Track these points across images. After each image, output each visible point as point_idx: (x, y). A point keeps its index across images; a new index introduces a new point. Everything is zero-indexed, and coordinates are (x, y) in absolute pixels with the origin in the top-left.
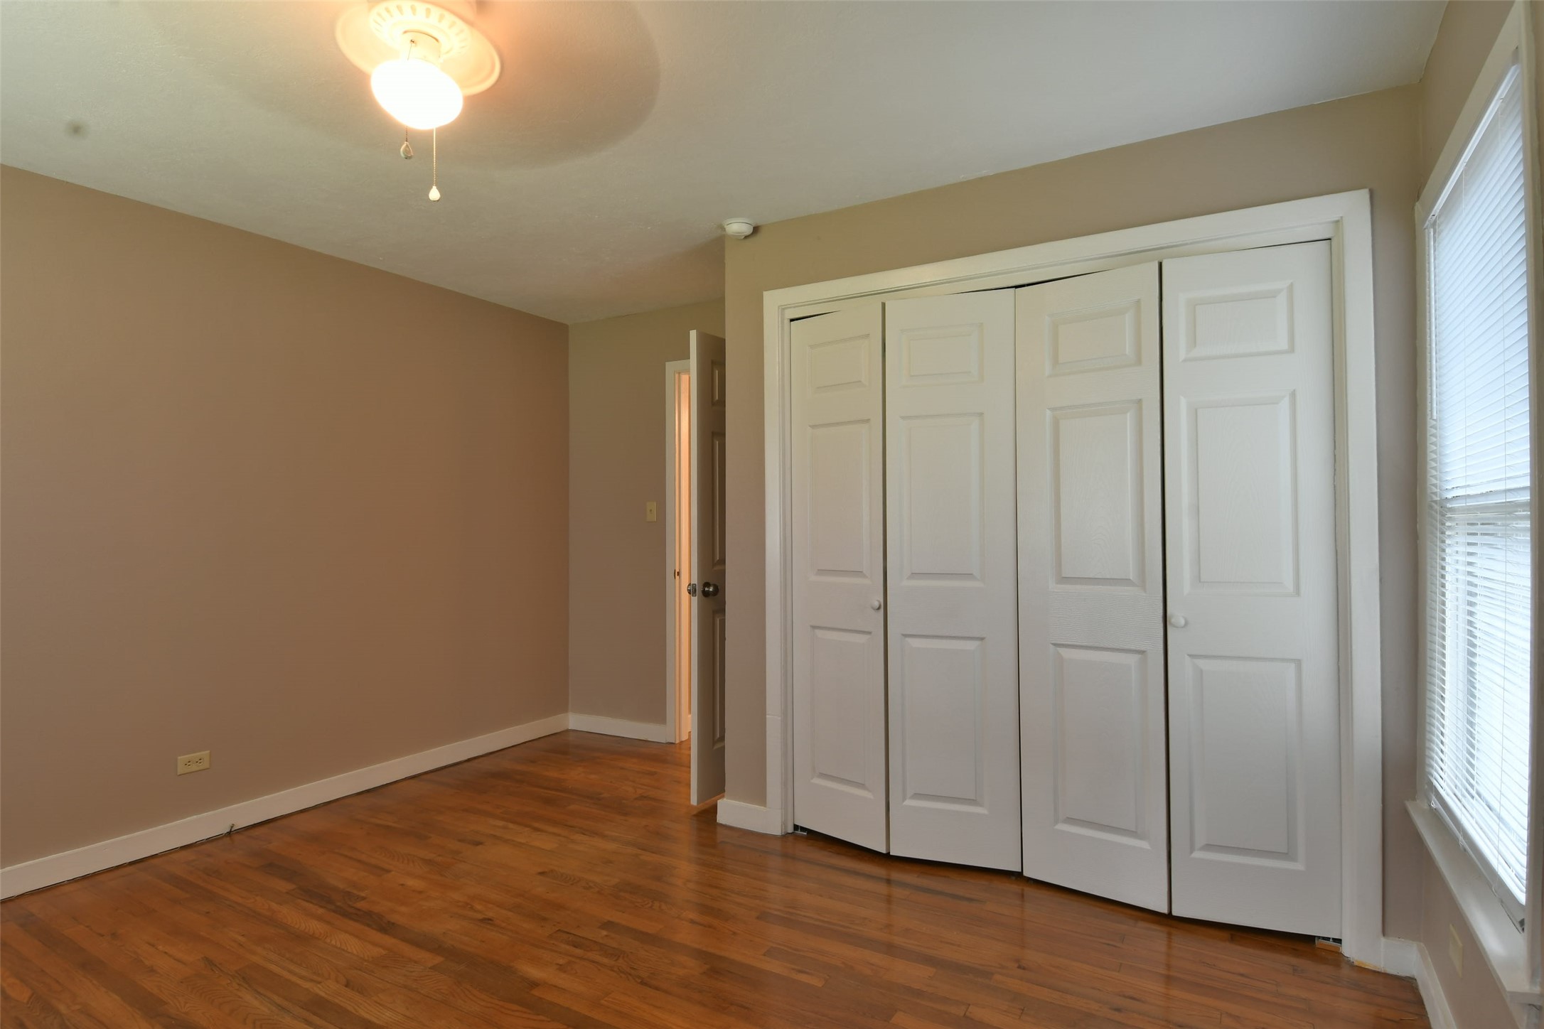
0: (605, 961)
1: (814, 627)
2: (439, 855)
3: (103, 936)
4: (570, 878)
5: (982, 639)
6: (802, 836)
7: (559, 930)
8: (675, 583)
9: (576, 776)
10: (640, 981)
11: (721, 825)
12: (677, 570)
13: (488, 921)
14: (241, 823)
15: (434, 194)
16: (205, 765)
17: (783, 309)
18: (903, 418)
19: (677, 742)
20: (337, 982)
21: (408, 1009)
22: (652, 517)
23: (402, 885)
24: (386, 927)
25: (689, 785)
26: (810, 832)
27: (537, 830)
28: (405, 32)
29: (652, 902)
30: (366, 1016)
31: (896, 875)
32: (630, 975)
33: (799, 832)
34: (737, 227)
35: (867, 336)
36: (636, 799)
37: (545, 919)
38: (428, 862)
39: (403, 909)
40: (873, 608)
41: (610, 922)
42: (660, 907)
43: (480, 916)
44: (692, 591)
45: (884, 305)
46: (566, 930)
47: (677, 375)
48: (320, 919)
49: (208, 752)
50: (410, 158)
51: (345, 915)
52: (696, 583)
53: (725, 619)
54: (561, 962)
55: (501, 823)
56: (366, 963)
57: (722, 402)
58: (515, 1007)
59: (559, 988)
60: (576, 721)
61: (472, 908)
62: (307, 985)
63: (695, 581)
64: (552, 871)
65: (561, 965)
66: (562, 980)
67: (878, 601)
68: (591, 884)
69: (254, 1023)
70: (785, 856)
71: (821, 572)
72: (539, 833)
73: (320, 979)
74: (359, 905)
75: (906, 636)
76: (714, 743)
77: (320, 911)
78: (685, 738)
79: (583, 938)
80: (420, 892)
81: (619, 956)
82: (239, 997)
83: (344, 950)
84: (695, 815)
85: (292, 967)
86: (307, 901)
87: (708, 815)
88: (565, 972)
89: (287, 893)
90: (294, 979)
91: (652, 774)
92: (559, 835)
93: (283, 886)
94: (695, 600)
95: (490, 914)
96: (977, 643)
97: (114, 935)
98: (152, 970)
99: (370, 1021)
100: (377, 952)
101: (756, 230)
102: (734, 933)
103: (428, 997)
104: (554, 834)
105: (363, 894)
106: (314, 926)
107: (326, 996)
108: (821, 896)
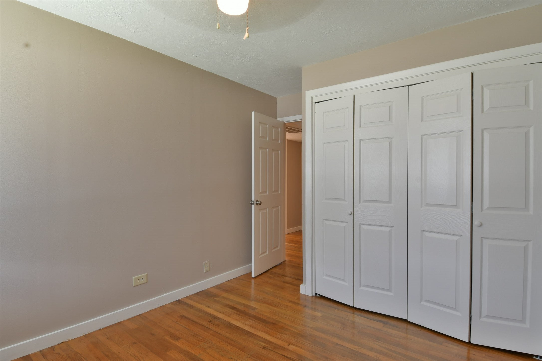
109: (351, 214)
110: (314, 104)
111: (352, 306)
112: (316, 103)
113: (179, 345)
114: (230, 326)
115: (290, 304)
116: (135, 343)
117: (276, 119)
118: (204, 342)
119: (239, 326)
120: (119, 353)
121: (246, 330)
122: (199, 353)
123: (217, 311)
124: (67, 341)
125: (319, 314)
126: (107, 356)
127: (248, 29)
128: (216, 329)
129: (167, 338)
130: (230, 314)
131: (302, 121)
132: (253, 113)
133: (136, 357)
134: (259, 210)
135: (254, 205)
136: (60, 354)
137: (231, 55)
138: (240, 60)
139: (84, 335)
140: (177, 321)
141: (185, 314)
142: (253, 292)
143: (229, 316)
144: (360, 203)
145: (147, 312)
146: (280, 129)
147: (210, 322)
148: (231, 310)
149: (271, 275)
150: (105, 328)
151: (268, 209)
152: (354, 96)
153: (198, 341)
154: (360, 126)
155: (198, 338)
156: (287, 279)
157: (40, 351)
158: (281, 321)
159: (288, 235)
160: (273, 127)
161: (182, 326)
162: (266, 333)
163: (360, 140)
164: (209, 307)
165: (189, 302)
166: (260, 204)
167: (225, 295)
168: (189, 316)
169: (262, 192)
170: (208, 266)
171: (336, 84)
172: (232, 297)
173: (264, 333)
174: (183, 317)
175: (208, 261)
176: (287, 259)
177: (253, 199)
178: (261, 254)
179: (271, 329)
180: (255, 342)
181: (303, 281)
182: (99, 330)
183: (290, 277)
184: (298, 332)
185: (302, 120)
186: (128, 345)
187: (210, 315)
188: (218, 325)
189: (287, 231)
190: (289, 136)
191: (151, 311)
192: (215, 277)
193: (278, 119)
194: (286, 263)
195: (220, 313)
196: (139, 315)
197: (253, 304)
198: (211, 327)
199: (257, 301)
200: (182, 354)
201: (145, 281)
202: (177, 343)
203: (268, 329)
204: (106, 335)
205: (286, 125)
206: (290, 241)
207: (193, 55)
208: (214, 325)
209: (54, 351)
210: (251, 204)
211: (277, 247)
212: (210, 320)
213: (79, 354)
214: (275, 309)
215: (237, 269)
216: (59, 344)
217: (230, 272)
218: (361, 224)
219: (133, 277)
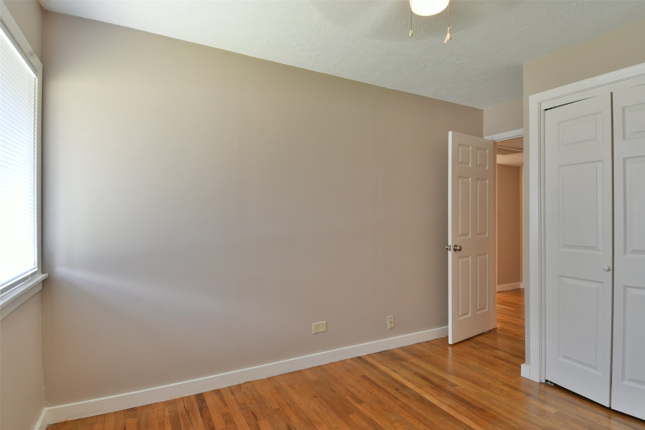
109: (609, 270)
110: (542, 111)
111: (608, 406)
112: (546, 110)
113: (362, 410)
114: (422, 400)
115: (505, 388)
116: (316, 397)
117: (483, 138)
118: (390, 413)
119: (435, 404)
120: (300, 404)
121: (443, 410)
122: (385, 424)
123: (405, 379)
124: (252, 381)
125: (553, 410)
126: (289, 405)
127: (450, 28)
128: (405, 400)
129: (348, 398)
130: (422, 386)
131: (523, 137)
132: (450, 133)
133: (317, 413)
134: (459, 258)
135: (450, 251)
136: (246, 394)
137: (423, 65)
138: (435, 69)
139: (267, 378)
140: (359, 381)
141: (367, 374)
142: (450, 362)
143: (421, 388)
144: (625, 253)
145: (327, 365)
146: (488, 151)
147: (397, 389)
148: (422, 380)
149: (475, 345)
150: (286, 374)
151: (470, 256)
152: (612, 94)
153: (384, 410)
154: (624, 138)
155: (384, 406)
156: (500, 353)
157: (229, 387)
158: (492, 408)
159: (500, 294)
160: (477, 148)
161: (365, 388)
162: (471, 420)
163: (624, 158)
164: (395, 371)
165: (371, 361)
166: (460, 250)
167: (415, 360)
168: (373, 378)
169: (462, 235)
170: (393, 322)
171: (579, 80)
172: (423, 364)
173: (469, 419)
174: (365, 377)
175: (393, 316)
176: (498, 326)
177: (450, 243)
178: (461, 315)
179: (477, 416)
180: (456, 427)
181: (525, 360)
182: (281, 375)
183: (505, 352)
184: (518, 428)
185: (523, 135)
186: (308, 397)
187: (397, 381)
188: (407, 396)
189: (498, 288)
190: (501, 159)
191: (331, 364)
192: (401, 336)
193: (485, 138)
194: (498, 331)
195: (409, 381)
196: (318, 366)
197: (451, 378)
198: (398, 396)
199: (458, 376)
200: (365, 421)
201: (325, 330)
202: (360, 407)
203: (474, 415)
204: (288, 382)
205: (497, 144)
206: (503, 303)
207: (377, 74)
208: (402, 394)
209: (241, 389)
210: (447, 249)
211: (484, 308)
212: (397, 388)
213: (263, 396)
214: (483, 390)
215: (429, 331)
216: (245, 383)
217: (420, 332)
218: (625, 287)
219: (313, 324)
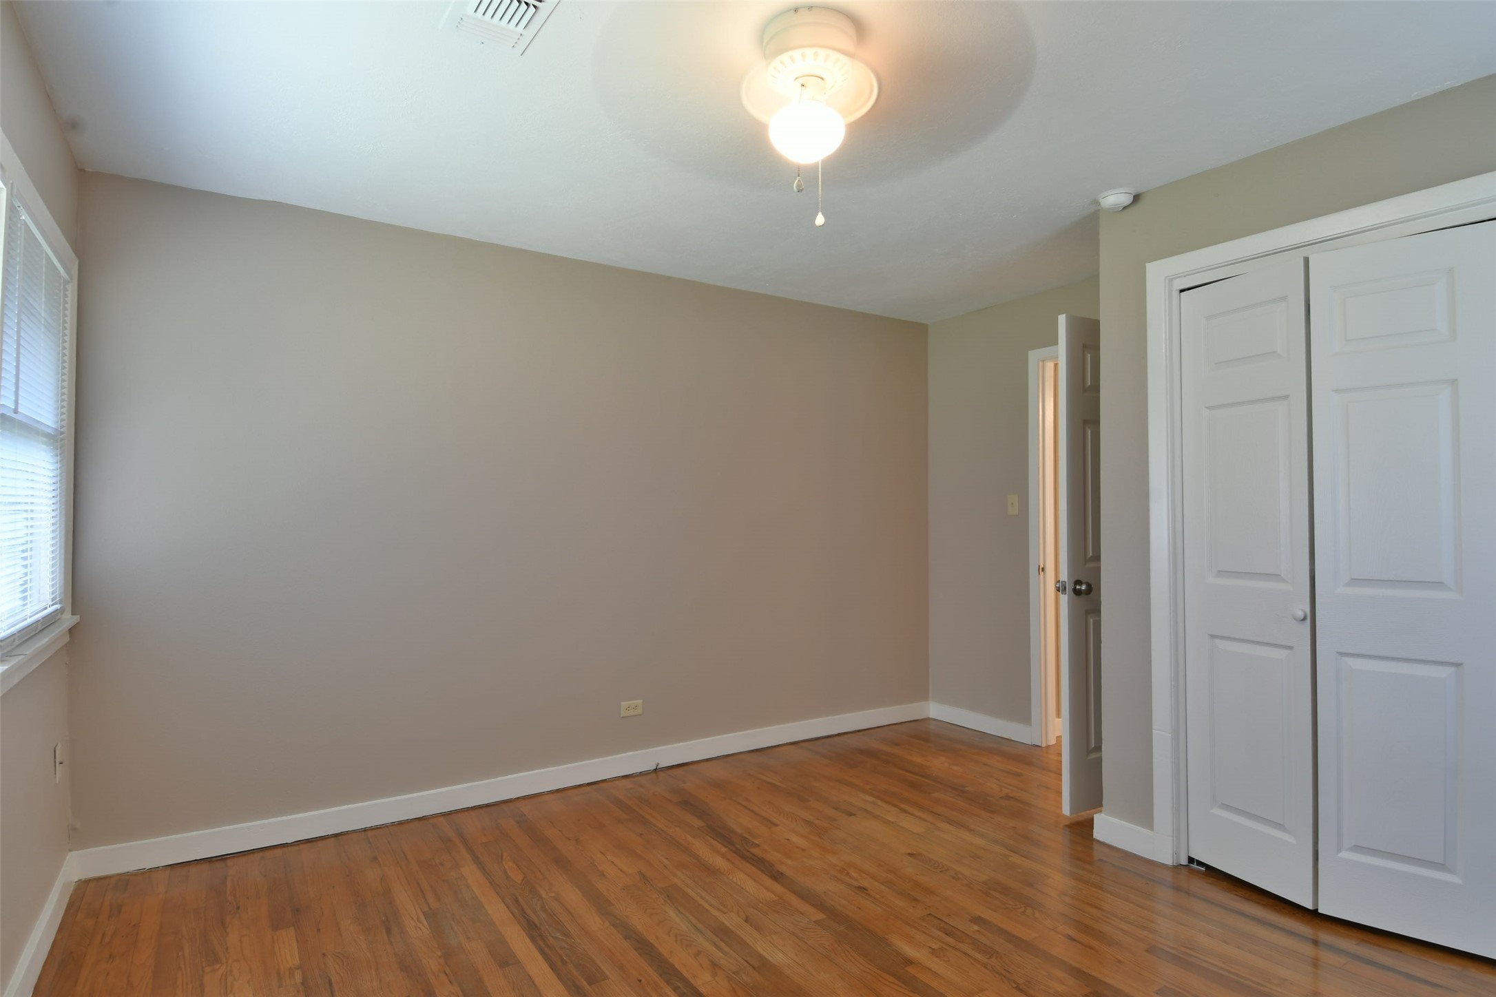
0: (978, 956)
1: (1213, 636)
2: (818, 819)
3: (570, 840)
4: (939, 866)
5: (1458, 665)
6: (1199, 872)
7: (929, 914)
8: (1039, 578)
9: (939, 764)
10: (1015, 985)
11: (1099, 842)
12: (1042, 566)
13: (862, 889)
14: (665, 763)
15: (820, 220)
16: (639, 711)
17: (1171, 280)
18: (1336, 391)
19: (1044, 745)
20: (739, 916)
21: (796, 955)
22: (1014, 510)
23: (788, 840)
24: (777, 876)
25: (1059, 793)
26: (1208, 867)
27: (905, 811)
28: (796, 79)
29: (1025, 907)
30: (763, 953)
31: (1326, 937)
32: (1005, 977)
33: (1195, 866)
34: (1115, 198)
35: (1284, 298)
36: (1002, 798)
37: (915, 900)
38: (809, 823)
39: (789, 862)
40: (1295, 619)
41: (980, 918)
42: (1034, 914)
43: (856, 884)
44: (1060, 588)
45: (1306, 261)
46: (936, 916)
47: (1041, 363)
48: (723, 856)
49: (641, 701)
50: (802, 190)
51: (744, 857)
52: (1066, 580)
53: (1100, 620)
54: (934, 946)
55: (870, 799)
56: (761, 905)
57: (1096, 388)
58: (892, 979)
59: (933, 971)
60: (937, 710)
61: (848, 874)
62: (715, 913)
63: (1064, 577)
64: (920, 854)
65: (934, 949)
66: (935, 964)
67: (1302, 610)
68: (959, 875)
69: (676, 936)
70: (1177, 889)
71: (1222, 573)
72: (905, 815)
73: (724, 910)
74: (755, 851)
75: (1342, 654)
76: (1089, 752)
77: (724, 850)
78: (1052, 742)
79: (955, 928)
80: (803, 850)
81: (992, 955)
82: (665, 911)
83: (743, 888)
84: (1067, 826)
85: (704, 894)
86: (713, 839)
87: (1082, 829)
88: (938, 957)
89: (698, 828)
90: (706, 905)
91: (1019, 775)
92: (926, 821)
93: (697, 823)
94: (1064, 599)
95: (865, 884)
96: (1451, 670)
97: (577, 840)
98: (602, 874)
99: (766, 959)
100: (770, 896)
101: (1137, 198)
102: (1119, 961)
103: (813, 948)
104: (920, 818)
105: (756, 842)
106: (720, 863)
107: (731, 927)
108: (1225, 942)
